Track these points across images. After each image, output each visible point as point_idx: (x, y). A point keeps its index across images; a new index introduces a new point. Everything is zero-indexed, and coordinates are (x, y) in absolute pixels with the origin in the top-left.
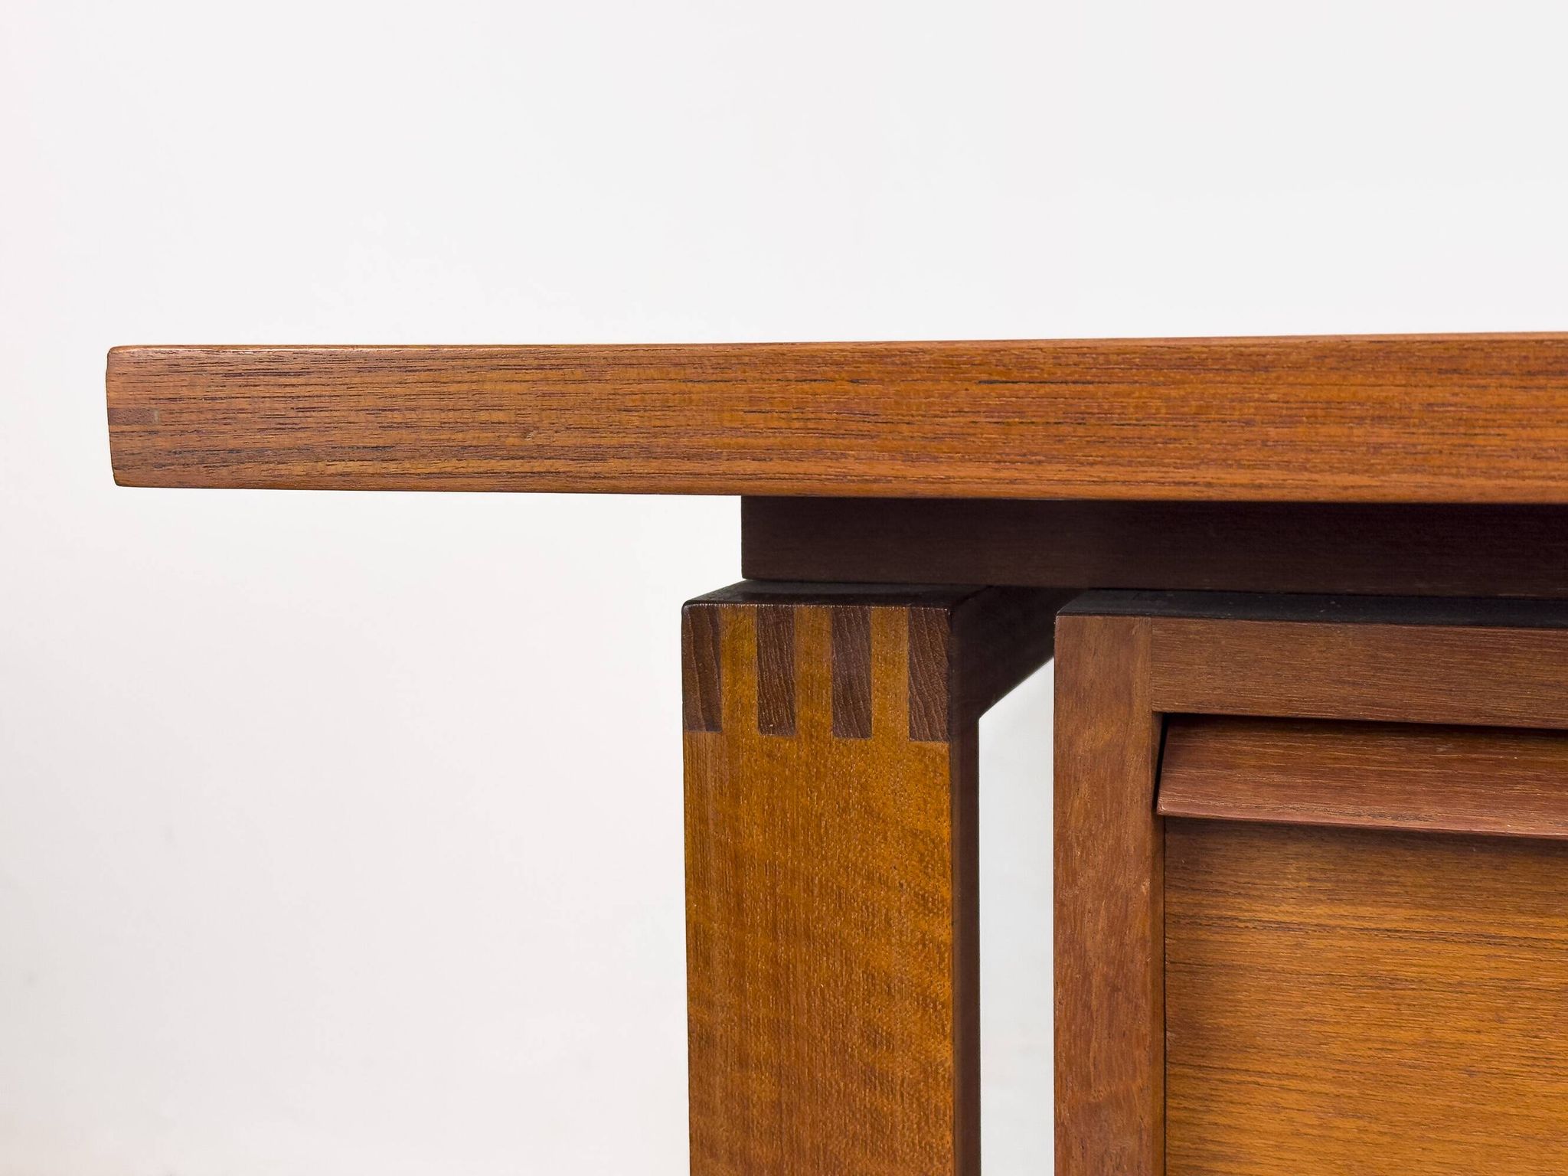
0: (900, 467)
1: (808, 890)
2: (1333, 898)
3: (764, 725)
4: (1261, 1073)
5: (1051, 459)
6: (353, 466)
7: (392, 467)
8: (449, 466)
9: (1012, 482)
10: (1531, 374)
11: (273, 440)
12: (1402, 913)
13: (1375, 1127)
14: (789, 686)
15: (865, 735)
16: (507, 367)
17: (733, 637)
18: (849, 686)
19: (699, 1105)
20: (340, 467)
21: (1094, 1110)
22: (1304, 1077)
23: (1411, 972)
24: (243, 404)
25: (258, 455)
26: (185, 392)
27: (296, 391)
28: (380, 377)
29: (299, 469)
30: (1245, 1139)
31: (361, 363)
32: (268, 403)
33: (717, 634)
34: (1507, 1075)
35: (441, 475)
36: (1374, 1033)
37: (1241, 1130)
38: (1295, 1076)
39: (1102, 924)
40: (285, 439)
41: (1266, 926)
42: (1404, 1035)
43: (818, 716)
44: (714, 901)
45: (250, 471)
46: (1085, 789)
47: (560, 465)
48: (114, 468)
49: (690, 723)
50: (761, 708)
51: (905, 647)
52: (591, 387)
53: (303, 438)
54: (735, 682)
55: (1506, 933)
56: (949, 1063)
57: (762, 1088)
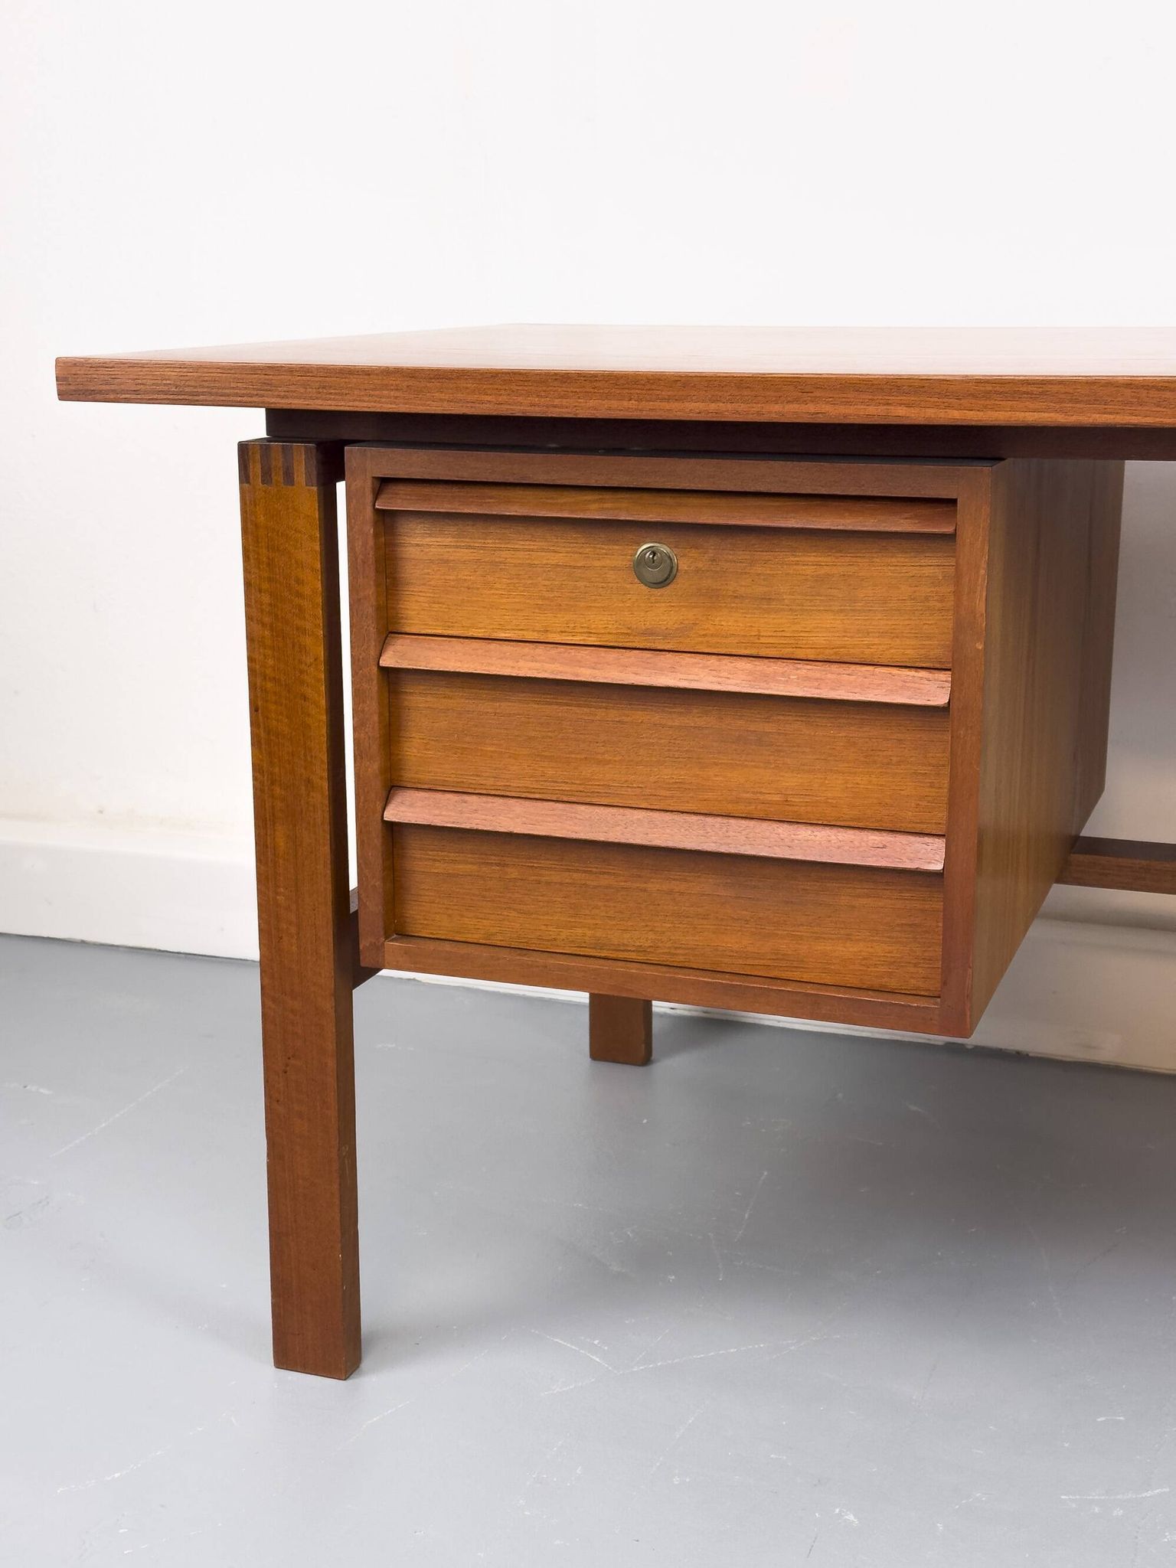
0: (278, 400)
1: (278, 535)
2: (430, 535)
3: (263, 482)
4: (412, 591)
5: (317, 398)
6: (127, 396)
7: (139, 396)
8: (155, 396)
9: (308, 405)
10: (431, 379)
11: (104, 387)
12: (450, 540)
13: (444, 606)
14: (270, 469)
15: (293, 485)
16: (170, 367)
17: (253, 453)
18: (288, 469)
19: (247, 605)
20: (124, 396)
21: (359, 600)
22: (424, 592)
23: (452, 558)
24: (95, 376)
25: (100, 392)
26: (79, 372)
27: (111, 373)
28: (135, 369)
29: (112, 396)
30: (409, 612)
31: (129, 365)
32: (102, 376)
33: (248, 452)
34: (478, 589)
35: (152, 399)
36: (443, 577)
37: (407, 609)
38: (421, 592)
39: (360, 543)
40: (108, 387)
41: (412, 545)
42: (451, 578)
43: (279, 479)
44: (250, 539)
45: (98, 396)
46: (354, 501)
47: (186, 397)
48: (58, 395)
49: (241, 482)
50: (262, 476)
51: (303, 457)
52: (195, 374)
53: (113, 387)
54: (254, 468)
55: (476, 545)
56: (320, 589)
57: (266, 599)
